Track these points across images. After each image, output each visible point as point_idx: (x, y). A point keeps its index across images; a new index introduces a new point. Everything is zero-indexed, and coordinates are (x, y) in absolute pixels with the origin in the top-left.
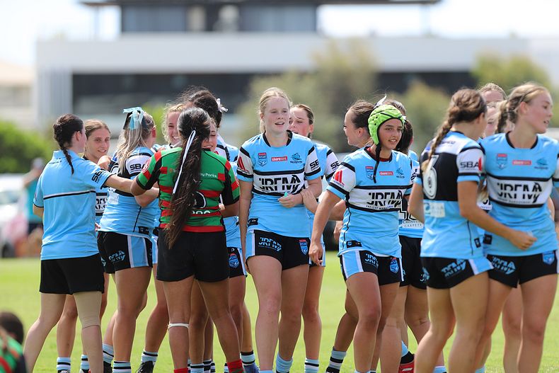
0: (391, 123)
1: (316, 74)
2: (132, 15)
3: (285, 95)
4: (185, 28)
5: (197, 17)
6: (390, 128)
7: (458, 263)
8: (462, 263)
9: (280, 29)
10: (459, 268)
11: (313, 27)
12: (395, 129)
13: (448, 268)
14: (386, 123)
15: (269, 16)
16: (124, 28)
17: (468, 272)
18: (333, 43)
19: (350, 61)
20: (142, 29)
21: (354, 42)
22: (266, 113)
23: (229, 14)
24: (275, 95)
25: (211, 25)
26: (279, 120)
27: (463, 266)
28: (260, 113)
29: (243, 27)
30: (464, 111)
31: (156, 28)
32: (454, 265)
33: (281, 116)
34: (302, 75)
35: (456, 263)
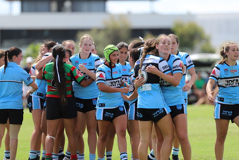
1: (105, 30)
2: (26, 4)
3: (92, 39)
4: (49, 10)
5: (54, 5)
7: (160, 110)
8: (162, 110)
9: (90, 10)
10: (161, 112)
11: (104, 10)
12: (116, 55)
13: (156, 113)
14: (112, 53)
15: (85, 5)
16: (23, 10)
17: (164, 113)
18: (112, 16)
19: (119, 24)
20: (30, 10)
21: (121, 16)
22: (82, 44)
23: (68, 4)
24: (87, 38)
25: (60, 9)
26: (87, 49)
27: (163, 111)
28: (80, 44)
29: (74, 10)
30: (151, 47)
31: (36, 10)
32: (158, 111)
33: (88, 47)
34: (99, 30)
35: (159, 110)
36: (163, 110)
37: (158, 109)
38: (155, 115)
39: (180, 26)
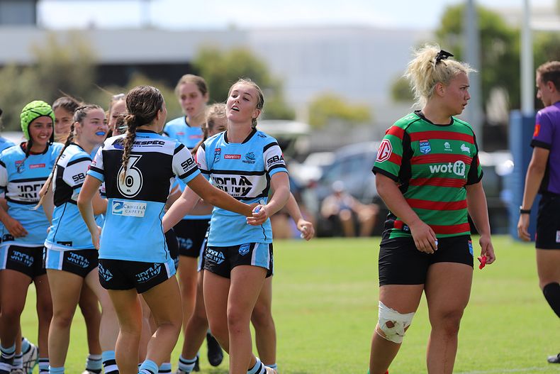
0: (40, 120)
1: (36, 66)
6: (40, 126)
7: (155, 267)
8: (158, 267)
11: (33, 19)
12: (45, 126)
14: (35, 121)
18: (52, 35)
19: (69, 53)
21: (73, 34)
27: (159, 270)
32: (151, 269)
34: (21, 68)
35: (153, 268)
36: (160, 268)
37: (152, 265)
38: (142, 277)
39: (212, 56)
